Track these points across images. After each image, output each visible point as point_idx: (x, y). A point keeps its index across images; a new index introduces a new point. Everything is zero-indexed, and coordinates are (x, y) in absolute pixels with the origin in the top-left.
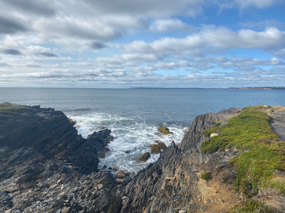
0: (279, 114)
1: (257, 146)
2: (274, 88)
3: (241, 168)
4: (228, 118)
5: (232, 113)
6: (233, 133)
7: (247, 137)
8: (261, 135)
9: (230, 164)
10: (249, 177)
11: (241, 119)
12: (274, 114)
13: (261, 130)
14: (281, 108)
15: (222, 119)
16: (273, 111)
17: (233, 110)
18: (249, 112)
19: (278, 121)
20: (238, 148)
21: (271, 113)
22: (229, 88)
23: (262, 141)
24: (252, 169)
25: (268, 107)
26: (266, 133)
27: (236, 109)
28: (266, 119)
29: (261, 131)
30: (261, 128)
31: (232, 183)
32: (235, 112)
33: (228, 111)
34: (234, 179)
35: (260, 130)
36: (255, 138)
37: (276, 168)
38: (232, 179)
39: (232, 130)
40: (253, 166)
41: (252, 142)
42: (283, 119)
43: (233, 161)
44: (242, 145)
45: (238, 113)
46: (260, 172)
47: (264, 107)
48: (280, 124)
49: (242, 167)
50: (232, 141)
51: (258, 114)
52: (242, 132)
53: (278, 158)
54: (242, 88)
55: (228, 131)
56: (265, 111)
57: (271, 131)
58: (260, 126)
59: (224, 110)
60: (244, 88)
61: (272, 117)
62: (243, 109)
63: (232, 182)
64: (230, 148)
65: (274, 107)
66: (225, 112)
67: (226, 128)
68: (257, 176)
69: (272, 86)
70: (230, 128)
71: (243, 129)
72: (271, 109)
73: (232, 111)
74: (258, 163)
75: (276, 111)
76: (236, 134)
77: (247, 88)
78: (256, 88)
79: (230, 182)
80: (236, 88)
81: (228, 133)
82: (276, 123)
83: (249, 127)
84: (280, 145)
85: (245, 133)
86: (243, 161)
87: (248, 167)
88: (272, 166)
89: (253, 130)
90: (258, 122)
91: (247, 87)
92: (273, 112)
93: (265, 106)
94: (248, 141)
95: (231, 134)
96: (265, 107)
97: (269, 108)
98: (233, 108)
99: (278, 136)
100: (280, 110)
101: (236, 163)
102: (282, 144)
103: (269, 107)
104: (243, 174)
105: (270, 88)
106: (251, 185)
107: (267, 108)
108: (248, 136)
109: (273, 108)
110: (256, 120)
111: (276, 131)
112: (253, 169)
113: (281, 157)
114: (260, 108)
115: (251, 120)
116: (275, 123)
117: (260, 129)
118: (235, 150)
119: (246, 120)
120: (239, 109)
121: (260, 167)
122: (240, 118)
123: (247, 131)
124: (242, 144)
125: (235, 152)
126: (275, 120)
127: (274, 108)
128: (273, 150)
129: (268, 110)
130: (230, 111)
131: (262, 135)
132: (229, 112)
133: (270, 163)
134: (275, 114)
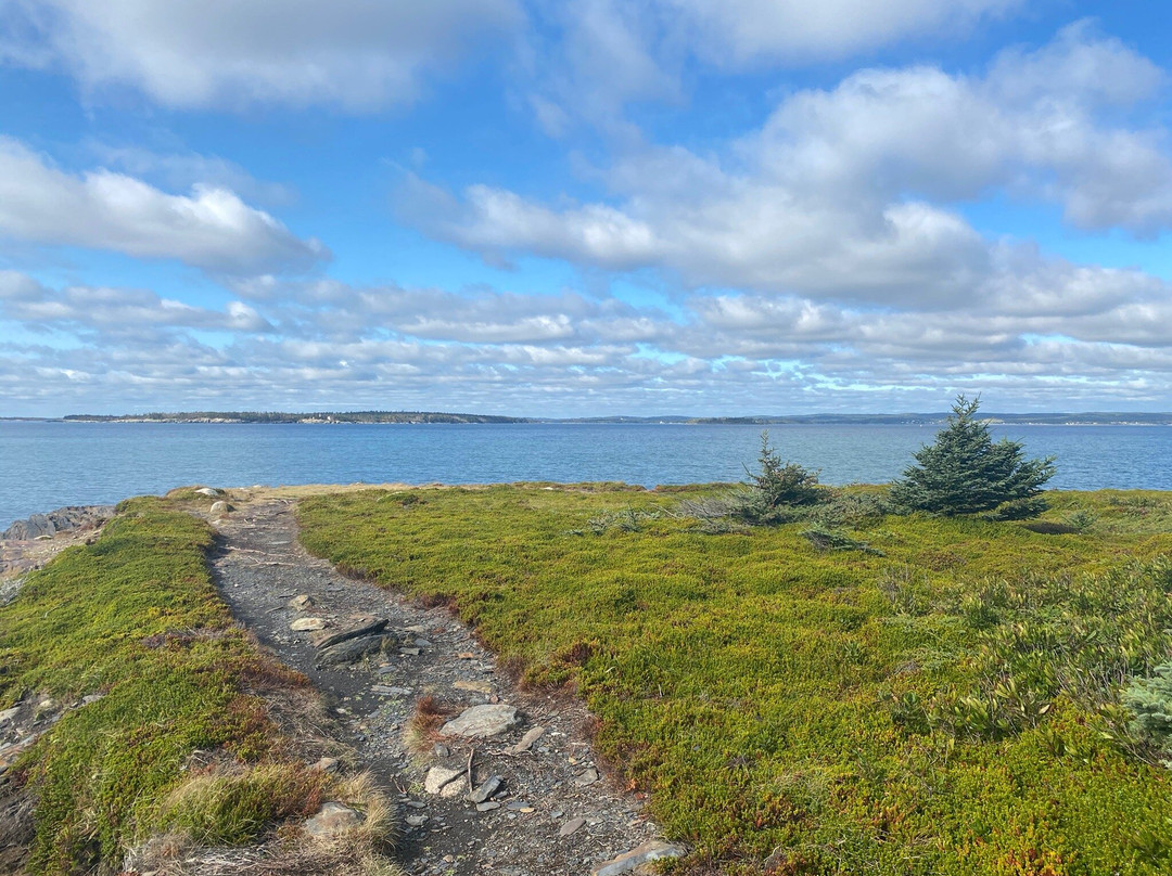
0: (250, 519)
1: (138, 667)
2: (249, 418)
3: (57, 782)
4: (48, 555)
5: (71, 529)
6: (45, 625)
7: (104, 637)
8: (162, 613)
9: (7, 781)
10: (89, 813)
11: (95, 555)
12: (234, 518)
13: (169, 593)
14: (261, 496)
15: (17, 563)
16: (230, 509)
17: (75, 516)
18: (133, 522)
19: (243, 546)
20: (58, 691)
21: (222, 517)
22: (66, 418)
23: (160, 641)
24: (100, 775)
25: (216, 494)
26: (185, 602)
27: (88, 510)
28: (198, 545)
29: (167, 598)
30: (168, 587)
31: (21, 863)
32: (84, 523)
33: (50, 523)
34: (26, 842)
35: (162, 595)
36: (136, 633)
37: (192, 744)
38: (20, 848)
39: (44, 613)
40: (105, 762)
41: (122, 653)
42: (262, 537)
43: (23, 760)
44: (76, 674)
45: (98, 526)
46: (131, 778)
47: (201, 495)
48: (246, 558)
49: (62, 777)
50: (35, 666)
51: (170, 528)
52: (89, 614)
53: (206, 700)
54: (125, 417)
55: (25, 620)
56: (202, 510)
57: (205, 591)
58: (170, 579)
59: (30, 522)
60: (135, 417)
61: (226, 533)
62: (117, 511)
63: (19, 860)
64: (23, 699)
65: (239, 489)
66: (35, 527)
67: (19, 605)
68: (119, 799)
69: (240, 410)
70: (36, 604)
71: (96, 601)
72: (227, 500)
73: (73, 520)
74: (127, 740)
75: (242, 509)
76: (61, 629)
77: (145, 416)
78: (183, 416)
79: (7, 865)
80: (97, 417)
81: (24, 630)
82: (236, 555)
83: (123, 587)
84: (226, 645)
85: (101, 621)
86: (66, 748)
87: (85, 771)
88: (181, 740)
89: (136, 598)
90: (162, 560)
91: (147, 413)
92: (231, 514)
93: (205, 491)
94: (102, 654)
95: (40, 633)
96: (206, 496)
97: (218, 499)
98: (77, 509)
99: (226, 608)
100: (258, 501)
101: (35, 769)
102: (237, 635)
103: (221, 492)
104: (64, 810)
105: (235, 416)
106: (96, 845)
107: (211, 499)
108: (109, 631)
109: (232, 497)
110: (156, 554)
111: (225, 589)
112: (106, 771)
113: (221, 690)
114: (185, 499)
115: (133, 557)
116: (229, 557)
117: (166, 588)
118: (45, 703)
119: (114, 559)
120: (101, 510)
121: (131, 756)
122: (90, 551)
123: (111, 607)
124: (78, 672)
125: (42, 717)
126: (232, 543)
127: (238, 495)
128: (193, 673)
129: (213, 507)
130: (59, 525)
131: (170, 614)
132: (56, 525)
133: (173, 730)
134: (239, 519)
